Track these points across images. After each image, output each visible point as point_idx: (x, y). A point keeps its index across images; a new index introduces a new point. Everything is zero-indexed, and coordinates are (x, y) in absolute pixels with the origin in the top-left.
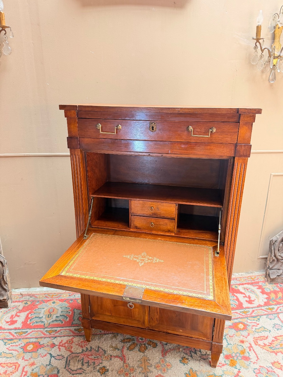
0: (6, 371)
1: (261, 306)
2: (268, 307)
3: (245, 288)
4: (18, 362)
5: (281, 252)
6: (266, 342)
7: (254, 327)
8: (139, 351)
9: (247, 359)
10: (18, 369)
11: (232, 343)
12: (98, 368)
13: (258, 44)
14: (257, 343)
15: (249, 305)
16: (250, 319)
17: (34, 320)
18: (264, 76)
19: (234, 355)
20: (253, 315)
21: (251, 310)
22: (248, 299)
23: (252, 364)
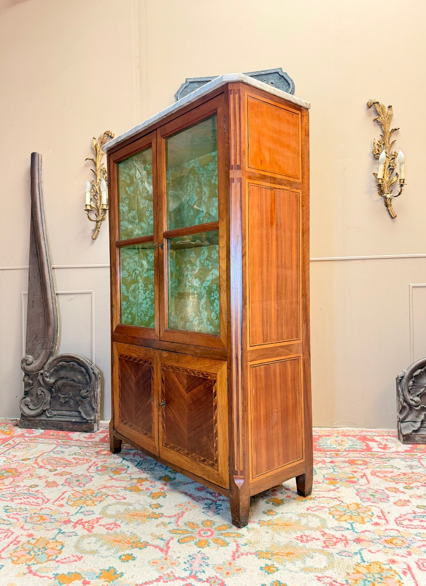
0: (78, 462)
1: (400, 452)
2: (407, 453)
3: (383, 439)
4: (91, 459)
6: (389, 475)
7: (379, 465)
9: (353, 482)
10: (88, 463)
11: (340, 471)
14: (375, 474)
15: (382, 450)
16: (377, 459)
19: (337, 478)
20: (383, 456)
21: (380, 454)
22: (382, 446)
23: (357, 487)
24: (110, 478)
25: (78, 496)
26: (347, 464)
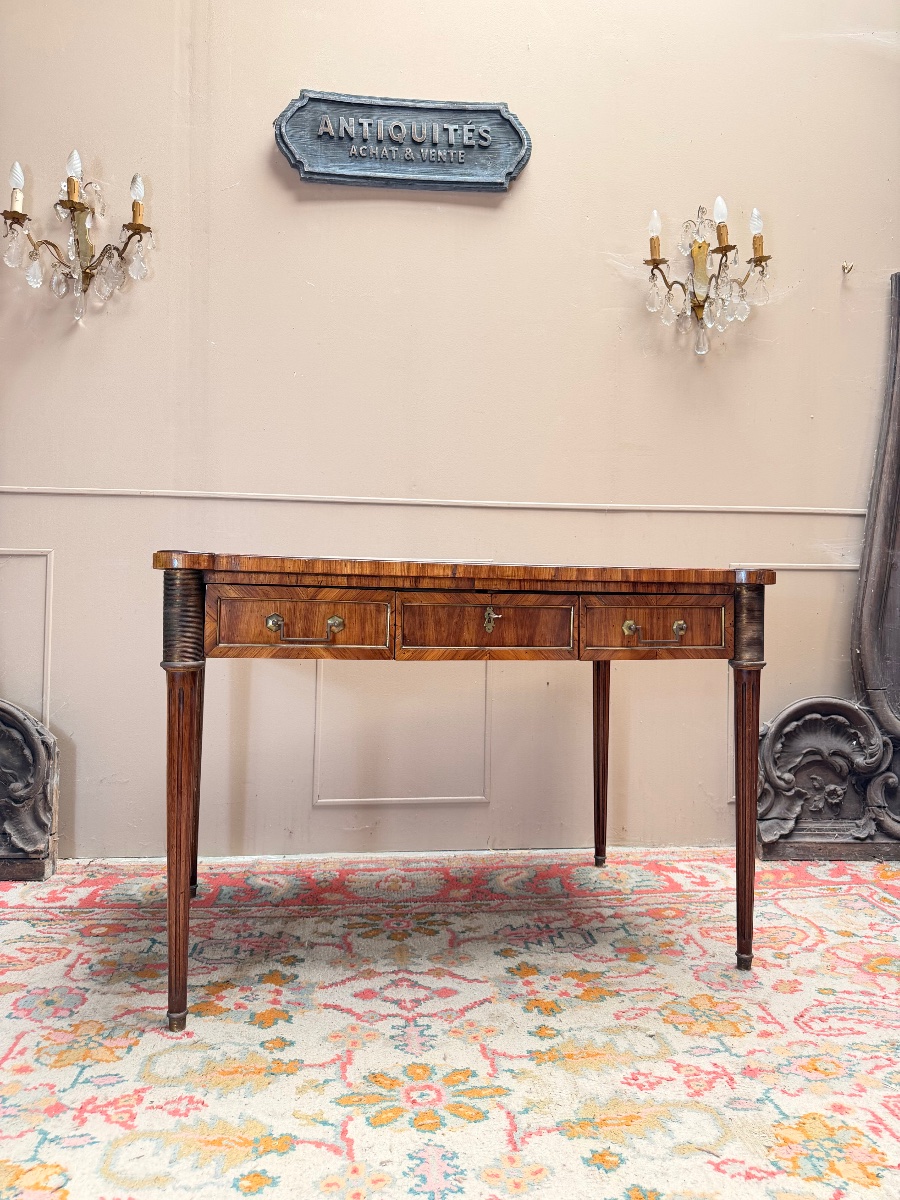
0: (35, 958)
3: (692, 866)
4: (70, 947)
5: (783, 770)
8: (389, 938)
9: (674, 953)
10: (64, 957)
11: (640, 934)
12: (279, 957)
13: (656, 271)
15: (701, 888)
16: (698, 904)
17: (114, 898)
18: (682, 341)
21: (703, 894)
22: (698, 881)
24: (133, 989)
25: (64, 1040)
26: (648, 919)
